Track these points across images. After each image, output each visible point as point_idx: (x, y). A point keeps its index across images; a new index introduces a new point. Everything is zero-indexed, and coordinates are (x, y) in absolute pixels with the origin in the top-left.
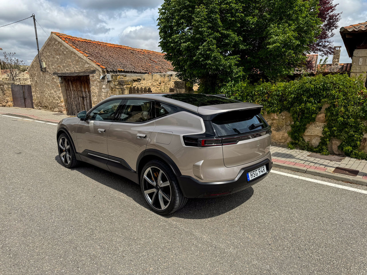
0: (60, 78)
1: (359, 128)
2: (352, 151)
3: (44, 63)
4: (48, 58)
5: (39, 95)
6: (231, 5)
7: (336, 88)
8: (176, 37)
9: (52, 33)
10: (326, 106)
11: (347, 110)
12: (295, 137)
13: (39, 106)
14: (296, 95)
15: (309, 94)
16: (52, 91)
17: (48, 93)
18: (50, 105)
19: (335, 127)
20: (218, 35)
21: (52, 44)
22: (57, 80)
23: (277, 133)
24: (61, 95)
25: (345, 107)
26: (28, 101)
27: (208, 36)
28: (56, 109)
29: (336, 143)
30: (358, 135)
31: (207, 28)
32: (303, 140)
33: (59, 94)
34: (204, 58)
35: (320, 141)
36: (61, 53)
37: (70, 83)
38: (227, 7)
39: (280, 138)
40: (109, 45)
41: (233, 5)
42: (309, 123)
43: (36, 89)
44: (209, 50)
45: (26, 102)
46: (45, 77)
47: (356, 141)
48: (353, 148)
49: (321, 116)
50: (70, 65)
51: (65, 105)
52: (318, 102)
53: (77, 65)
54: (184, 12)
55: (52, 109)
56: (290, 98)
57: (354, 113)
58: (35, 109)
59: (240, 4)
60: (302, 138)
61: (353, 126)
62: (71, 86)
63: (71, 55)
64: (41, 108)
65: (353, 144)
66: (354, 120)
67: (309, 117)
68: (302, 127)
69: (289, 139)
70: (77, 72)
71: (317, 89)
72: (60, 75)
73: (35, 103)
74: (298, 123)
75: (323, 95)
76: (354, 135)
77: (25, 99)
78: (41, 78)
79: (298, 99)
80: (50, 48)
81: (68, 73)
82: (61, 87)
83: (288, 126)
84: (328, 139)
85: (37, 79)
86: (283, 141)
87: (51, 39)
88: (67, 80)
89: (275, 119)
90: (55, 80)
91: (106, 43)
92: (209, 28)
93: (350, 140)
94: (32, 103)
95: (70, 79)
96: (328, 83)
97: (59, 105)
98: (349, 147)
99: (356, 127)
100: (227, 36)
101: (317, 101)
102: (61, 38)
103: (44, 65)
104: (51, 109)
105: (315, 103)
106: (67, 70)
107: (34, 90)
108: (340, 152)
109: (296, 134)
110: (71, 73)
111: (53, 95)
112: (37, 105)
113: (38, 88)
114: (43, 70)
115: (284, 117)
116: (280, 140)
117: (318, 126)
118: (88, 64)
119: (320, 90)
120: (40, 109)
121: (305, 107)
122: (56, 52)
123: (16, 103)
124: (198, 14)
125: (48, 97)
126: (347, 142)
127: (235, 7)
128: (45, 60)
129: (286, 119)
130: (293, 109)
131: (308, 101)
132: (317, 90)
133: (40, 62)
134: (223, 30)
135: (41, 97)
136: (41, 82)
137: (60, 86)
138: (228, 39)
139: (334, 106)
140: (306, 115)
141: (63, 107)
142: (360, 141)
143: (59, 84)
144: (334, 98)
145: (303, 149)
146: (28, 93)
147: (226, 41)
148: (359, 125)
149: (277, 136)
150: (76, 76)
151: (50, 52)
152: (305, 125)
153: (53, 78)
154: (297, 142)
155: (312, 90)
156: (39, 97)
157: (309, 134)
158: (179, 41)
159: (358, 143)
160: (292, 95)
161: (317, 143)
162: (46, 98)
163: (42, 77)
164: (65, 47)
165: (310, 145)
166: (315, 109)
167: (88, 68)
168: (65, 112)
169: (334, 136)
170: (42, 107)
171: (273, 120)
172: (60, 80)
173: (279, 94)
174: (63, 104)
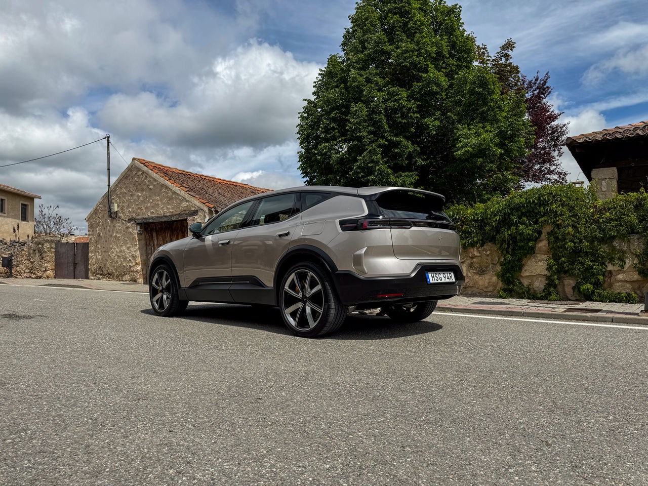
0: (139, 227)
1: (598, 255)
2: (593, 292)
3: (116, 205)
4: (123, 197)
5: (100, 255)
6: (401, 103)
7: (558, 201)
8: (324, 147)
9: (134, 159)
10: (547, 229)
11: (577, 231)
12: (507, 279)
13: (98, 274)
14: (502, 216)
15: (520, 212)
16: (124, 248)
17: (116, 252)
18: (116, 270)
19: (563, 257)
20: (384, 142)
21: (131, 175)
22: (133, 230)
23: (481, 278)
24: (138, 254)
25: (574, 227)
26: (80, 268)
27: (370, 143)
28: (127, 277)
29: (569, 283)
30: (598, 265)
31: (368, 132)
32: (520, 283)
33: (135, 251)
34: (365, 173)
35: (547, 282)
36: (145, 187)
37: (154, 234)
38: (395, 105)
39: (487, 285)
40: (217, 180)
41: (404, 103)
42: (525, 255)
43: (96, 246)
44: (372, 161)
45: (76, 270)
46: (114, 226)
47: (596, 275)
48: (594, 287)
49: (543, 244)
50: (158, 204)
51: (142, 270)
52: (535, 223)
53: (169, 204)
54: (336, 114)
55: (119, 277)
56: (494, 222)
57: (588, 234)
58: (92, 279)
59: (413, 101)
60: (519, 280)
61: (588, 254)
62: (155, 239)
63: (161, 190)
64: (101, 277)
65: (593, 280)
66: (589, 244)
67: (524, 246)
68: (516, 263)
69: (500, 285)
70: (168, 214)
71: (531, 204)
72: (140, 221)
73: (93, 269)
74: (509, 257)
75: (540, 212)
76: (593, 266)
77: (75, 265)
78: (108, 228)
79: (506, 222)
80: (127, 181)
81: (152, 217)
82: (139, 240)
83: (495, 264)
84: (555, 277)
85: (101, 231)
86: (491, 289)
87: (131, 168)
88: (149, 230)
89: (476, 256)
90: (130, 230)
91: (213, 178)
92: (370, 133)
93: (588, 275)
94: (87, 270)
95: (154, 227)
96: (545, 195)
97: (132, 269)
98: (589, 285)
99: (593, 254)
100: (396, 144)
101: (532, 221)
102: (147, 166)
103: (115, 208)
104: (117, 277)
105: (530, 225)
106: (152, 213)
107: (92, 248)
108: (577, 296)
109: (508, 275)
110: (158, 217)
111: (123, 254)
112: (94, 273)
113: (101, 245)
114: (113, 216)
115: (488, 253)
116: (486, 288)
117: (540, 260)
118: (187, 201)
119: (535, 205)
120: (99, 279)
121: (516, 232)
122: (136, 186)
123: (59, 273)
124: (355, 115)
125: (116, 257)
126: (584, 279)
127: (407, 104)
128: (118, 201)
129: (491, 254)
130: (500, 237)
131: (519, 222)
132: (531, 206)
133: (110, 203)
134: (391, 136)
135: (104, 259)
136: (107, 236)
137: (137, 238)
138: (398, 148)
139: (558, 226)
140: (519, 244)
141: (138, 272)
142: (604, 275)
143: (137, 237)
144: (556, 215)
145: (521, 297)
146: (82, 255)
147: (396, 151)
148: (597, 251)
149: (481, 283)
150: (165, 222)
151: (127, 187)
152: (520, 260)
153: (128, 228)
154: (511, 287)
155: (523, 206)
156: (99, 260)
157: (528, 274)
158: (328, 152)
159: (601, 277)
160: (496, 217)
161: (542, 287)
162: (111, 259)
163: (110, 226)
164: (153, 178)
165: (532, 291)
166: (531, 232)
167: (186, 208)
168: (141, 281)
169: (566, 272)
170: (104, 275)
171: (472, 258)
172: (139, 229)
173: (478, 218)
174: (139, 268)
